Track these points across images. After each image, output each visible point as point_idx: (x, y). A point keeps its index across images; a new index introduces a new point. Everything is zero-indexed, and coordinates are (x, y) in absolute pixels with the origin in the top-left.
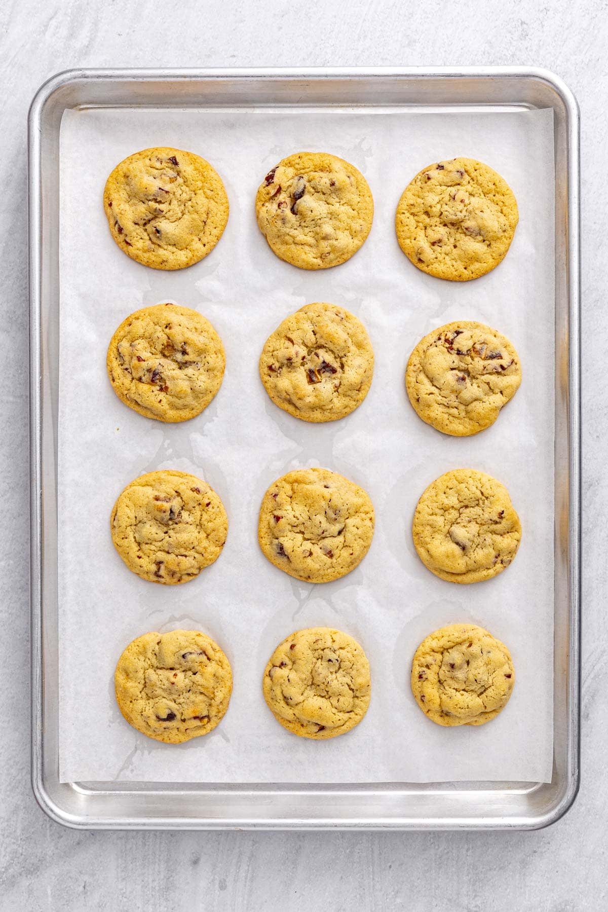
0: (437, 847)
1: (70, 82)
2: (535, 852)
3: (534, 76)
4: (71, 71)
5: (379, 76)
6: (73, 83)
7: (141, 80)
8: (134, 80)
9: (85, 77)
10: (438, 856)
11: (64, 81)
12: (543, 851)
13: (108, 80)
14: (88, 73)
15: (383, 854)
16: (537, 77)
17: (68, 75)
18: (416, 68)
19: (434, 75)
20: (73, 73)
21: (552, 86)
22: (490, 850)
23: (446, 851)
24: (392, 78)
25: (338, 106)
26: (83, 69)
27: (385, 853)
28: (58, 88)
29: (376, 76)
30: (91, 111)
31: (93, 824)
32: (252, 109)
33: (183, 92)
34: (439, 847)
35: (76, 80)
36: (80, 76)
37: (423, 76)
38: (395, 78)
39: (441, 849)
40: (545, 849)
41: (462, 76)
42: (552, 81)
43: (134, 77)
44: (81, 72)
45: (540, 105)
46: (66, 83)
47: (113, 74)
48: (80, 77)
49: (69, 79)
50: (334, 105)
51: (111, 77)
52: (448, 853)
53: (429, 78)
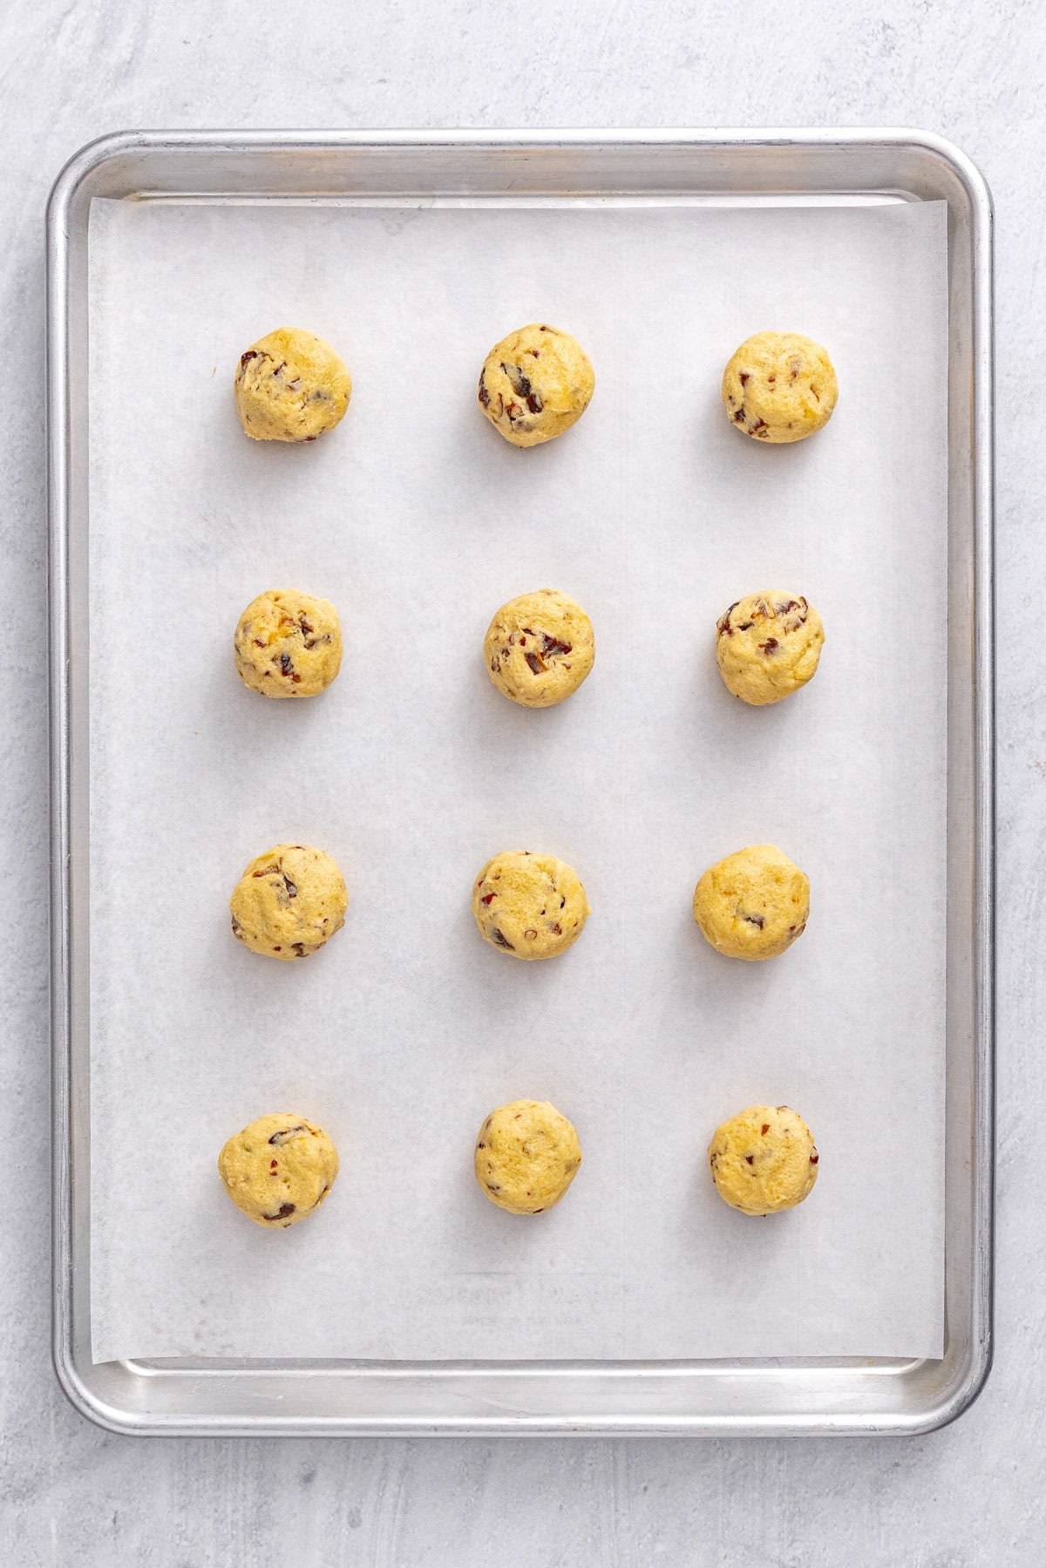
0: (726, 1456)
1: (118, 153)
2: (897, 1465)
3: (914, 144)
4: (121, 133)
5: (649, 144)
6: (122, 155)
7: (240, 149)
8: (227, 149)
9: (144, 145)
10: (728, 1471)
11: (107, 152)
12: (911, 1463)
13: (183, 149)
14: (150, 137)
15: (634, 1466)
16: (921, 145)
17: (116, 141)
18: (713, 129)
19: (744, 143)
20: (124, 139)
21: (945, 161)
22: (819, 1461)
23: (742, 1463)
24: (673, 147)
25: (579, 196)
26: (141, 131)
27: (636, 1466)
28: (98, 163)
29: (643, 144)
30: (155, 202)
31: (158, 1427)
32: (431, 200)
33: (313, 170)
34: (730, 1455)
35: (130, 150)
36: (136, 142)
37: (724, 143)
38: (678, 146)
39: (733, 1459)
40: (915, 1460)
41: (791, 143)
42: (946, 154)
43: (228, 145)
44: (135, 136)
45: (927, 193)
46: (112, 155)
47: (193, 141)
48: (136, 146)
49: (118, 149)
50: (571, 193)
51: (189, 144)
52: (746, 1465)
53: (736, 147)
